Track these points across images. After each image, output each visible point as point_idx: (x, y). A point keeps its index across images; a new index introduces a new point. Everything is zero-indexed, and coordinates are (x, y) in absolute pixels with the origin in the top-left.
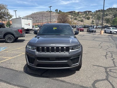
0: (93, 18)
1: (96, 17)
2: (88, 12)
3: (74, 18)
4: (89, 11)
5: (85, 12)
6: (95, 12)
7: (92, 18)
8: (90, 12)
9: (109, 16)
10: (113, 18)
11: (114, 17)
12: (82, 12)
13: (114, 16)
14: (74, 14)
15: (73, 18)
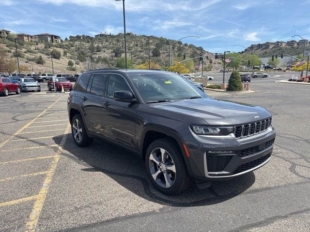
0: (68, 54)
1: (76, 53)
2: (49, 39)
3: (13, 51)
4: (52, 36)
5: (42, 37)
6: (69, 39)
7: (65, 53)
8: (56, 37)
9: (104, 51)
10: (112, 57)
11: (116, 56)
12: (31, 37)
13: (114, 54)
14: (7, 41)
15: (9, 52)
